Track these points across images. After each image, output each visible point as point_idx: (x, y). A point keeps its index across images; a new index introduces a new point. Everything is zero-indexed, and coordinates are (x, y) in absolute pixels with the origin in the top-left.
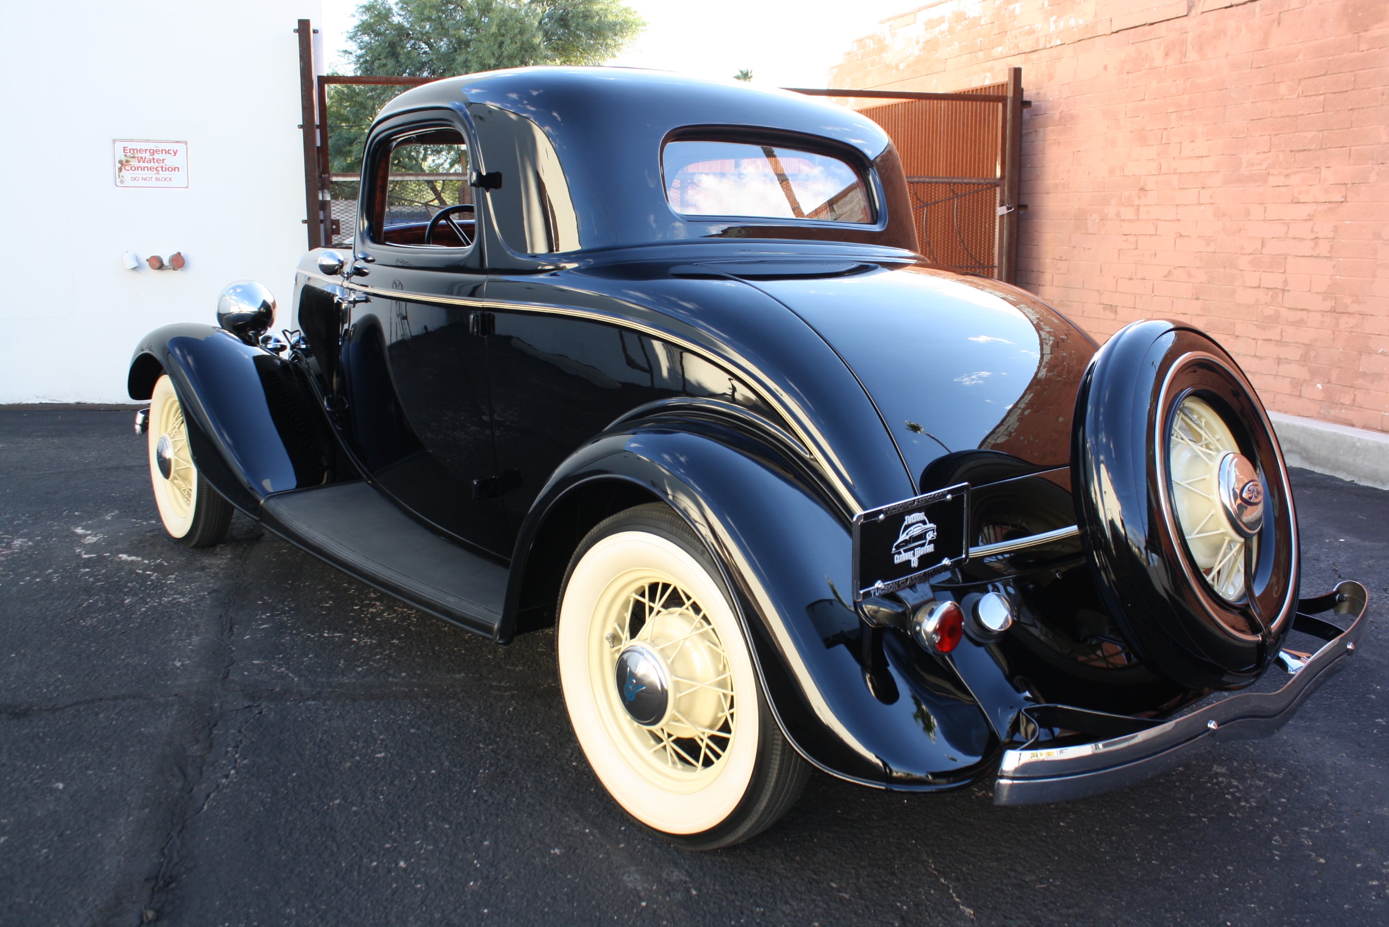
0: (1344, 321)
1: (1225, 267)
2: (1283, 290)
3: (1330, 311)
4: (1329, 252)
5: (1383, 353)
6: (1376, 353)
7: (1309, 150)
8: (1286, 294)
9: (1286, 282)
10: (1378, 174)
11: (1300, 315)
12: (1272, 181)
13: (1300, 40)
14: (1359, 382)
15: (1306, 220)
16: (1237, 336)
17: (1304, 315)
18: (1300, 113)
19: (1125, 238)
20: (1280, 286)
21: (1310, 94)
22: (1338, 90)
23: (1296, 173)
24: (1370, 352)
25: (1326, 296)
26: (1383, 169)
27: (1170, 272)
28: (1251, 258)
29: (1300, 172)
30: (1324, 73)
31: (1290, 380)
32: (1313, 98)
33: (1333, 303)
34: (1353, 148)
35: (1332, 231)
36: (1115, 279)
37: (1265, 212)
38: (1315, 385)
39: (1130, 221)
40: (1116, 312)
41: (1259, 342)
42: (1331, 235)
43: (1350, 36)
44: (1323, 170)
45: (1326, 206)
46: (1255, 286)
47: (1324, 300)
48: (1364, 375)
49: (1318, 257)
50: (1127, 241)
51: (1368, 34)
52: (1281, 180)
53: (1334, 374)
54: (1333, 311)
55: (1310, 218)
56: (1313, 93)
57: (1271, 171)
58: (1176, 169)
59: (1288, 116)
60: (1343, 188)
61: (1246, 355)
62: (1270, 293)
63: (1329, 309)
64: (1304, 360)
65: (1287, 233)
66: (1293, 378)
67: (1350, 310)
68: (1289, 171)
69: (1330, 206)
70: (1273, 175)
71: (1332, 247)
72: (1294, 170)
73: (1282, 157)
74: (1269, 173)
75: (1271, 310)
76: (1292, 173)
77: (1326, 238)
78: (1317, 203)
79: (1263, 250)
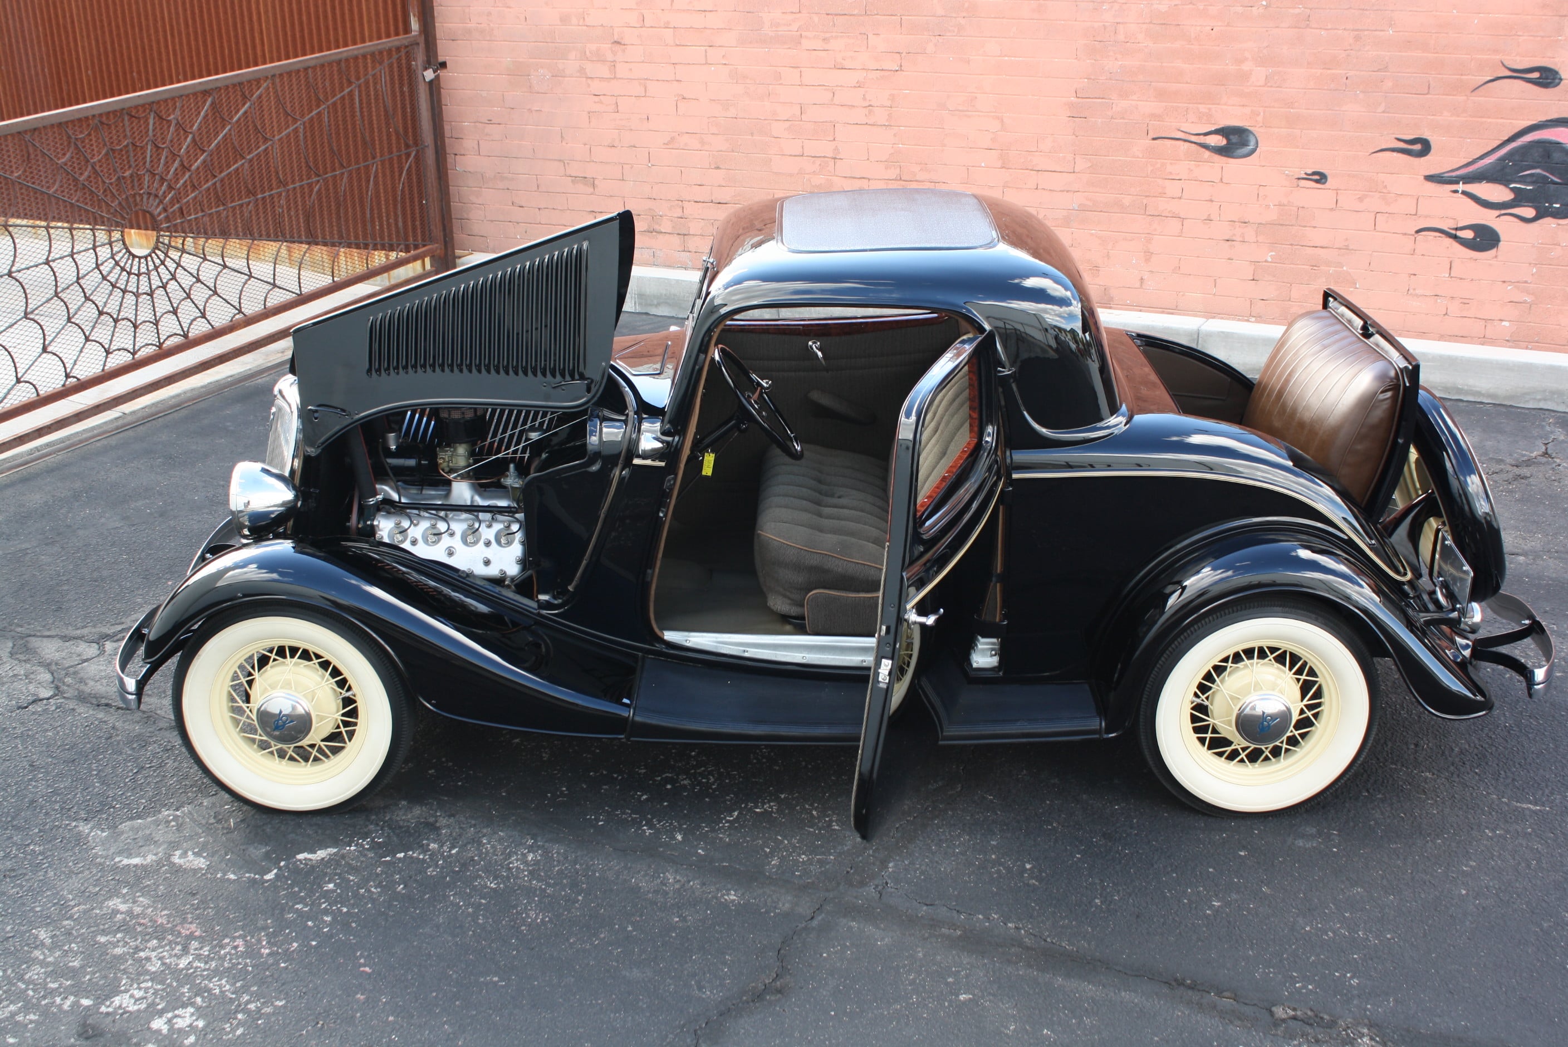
1: (752, 134)
2: (834, 158)
3: (895, 180)
4: (887, 120)
7: (851, 15)
8: (838, 162)
9: (836, 149)
10: (936, 46)
11: (857, 184)
12: (806, 44)
15: (855, 87)
19: (596, 99)
20: (831, 155)
23: (836, 37)
25: (888, 164)
26: (940, 41)
27: (673, 139)
28: (788, 124)
29: (842, 37)
33: (898, 171)
34: (904, 18)
35: (889, 99)
36: (588, 147)
37: (801, 76)
39: (602, 79)
40: (594, 186)
42: (888, 104)
44: (870, 36)
45: (877, 74)
46: (797, 154)
47: (886, 168)
49: (873, 125)
50: (601, 102)
52: (819, 44)
54: (900, 178)
55: (859, 85)
57: (804, 34)
58: (668, 23)
60: (898, 57)
62: (818, 161)
63: (894, 178)
65: (832, 100)
67: (918, 178)
68: (828, 35)
69: (882, 73)
70: (806, 37)
71: (890, 115)
72: (834, 34)
73: (816, 19)
74: (801, 36)
75: (821, 179)
76: (832, 37)
77: (883, 106)
78: (867, 69)
79: (804, 116)
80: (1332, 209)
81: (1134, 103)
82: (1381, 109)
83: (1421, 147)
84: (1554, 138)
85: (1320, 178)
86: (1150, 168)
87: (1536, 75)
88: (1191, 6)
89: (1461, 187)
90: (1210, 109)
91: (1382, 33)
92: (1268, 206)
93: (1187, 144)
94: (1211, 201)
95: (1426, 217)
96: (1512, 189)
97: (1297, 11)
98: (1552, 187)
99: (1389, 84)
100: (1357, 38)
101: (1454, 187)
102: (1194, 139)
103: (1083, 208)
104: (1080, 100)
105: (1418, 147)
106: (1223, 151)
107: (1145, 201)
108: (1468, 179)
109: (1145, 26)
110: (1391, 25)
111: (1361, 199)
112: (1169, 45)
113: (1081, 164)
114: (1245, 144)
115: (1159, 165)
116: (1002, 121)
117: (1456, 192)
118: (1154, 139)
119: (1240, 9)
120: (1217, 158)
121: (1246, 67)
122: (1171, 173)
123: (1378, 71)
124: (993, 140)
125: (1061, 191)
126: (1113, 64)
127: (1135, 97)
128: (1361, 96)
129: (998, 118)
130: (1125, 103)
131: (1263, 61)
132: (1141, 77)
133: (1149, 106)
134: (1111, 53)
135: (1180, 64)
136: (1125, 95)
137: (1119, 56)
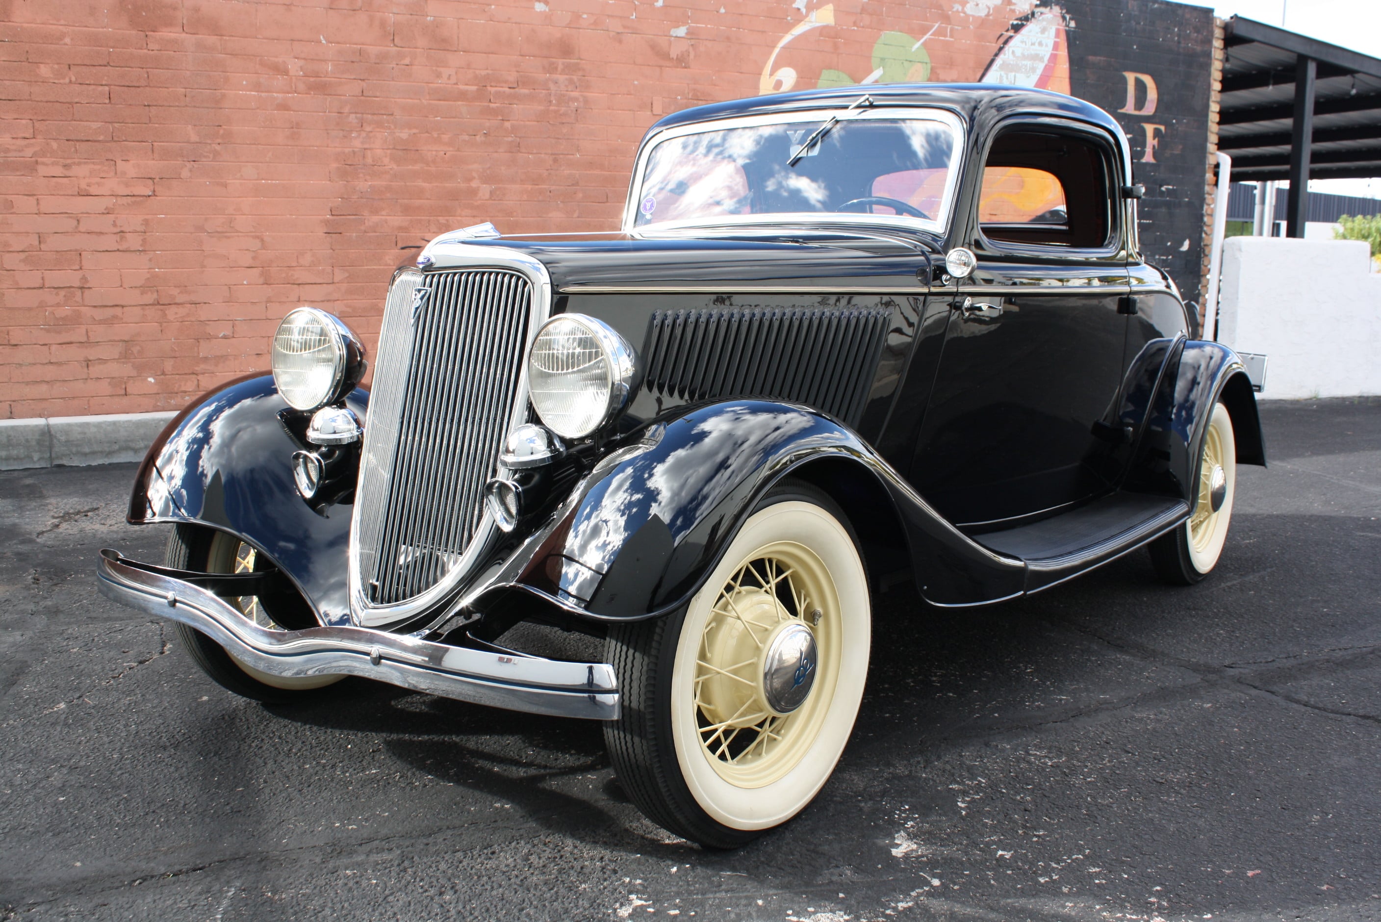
0: (172, 313)
2: (82, 288)
3: (152, 304)
4: (141, 245)
5: (225, 337)
6: (217, 338)
7: (96, 141)
8: (87, 293)
9: (84, 279)
10: (191, 171)
11: (110, 312)
12: (42, 170)
13: (62, 22)
14: (199, 368)
15: (103, 214)
16: (16, 345)
17: (118, 311)
18: (76, 100)
20: (77, 284)
21: (88, 82)
22: (127, 84)
23: (79, 164)
24: (209, 338)
25: (144, 289)
26: (196, 166)
28: (23, 256)
29: (85, 163)
30: (106, 63)
31: (109, 380)
32: (93, 87)
33: (155, 296)
34: (155, 144)
35: (142, 224)
37: (38, 204)
38: (146, 380)
41: (54, 348)
42: (142, 228)
43: (134, 32)
44: (119, 162)
45: (130, 199)
46: (37, 286)
47: (142, 294)
48: (206, 359)
49: (126, 251)
51: (158, 35)
52: (58, 171)
53: (169, 365)
54: (157, 303)
55: (109, 211)
56: (92, 82)
57: (40, 160)
59: (57, 102)
60: (149, 182)
61: (34, 364)
62: (62, 293)
63: (151, 302)
64: (125, 356)
65: (76, 227)
66: (113, 378)
67: (177, 301)
68: (69, 161)
69: (134, 199)
70: (43, 164)
71: (144, 241)
72: (76, 160)
73: (54, 145)
74: (37, 162)
75: (66, 311)
76: (74, 163)
77: (135, 232)
78: (117, 196)
79: (43, 246)
81: (383, 217)
82: (576, 215)
88: (427, 135)
90: (447, 221)
91: (571, 157)
97: (510, 139)
99: (580, 195)
100: (555, 161)
104: (335, 217)
109: (389, 152)
110: (578, 151)
112: (410, 167)
116: (262, 240)
118: (403, 248)
119: (466, 137)
121: (474, 184)
123: (573, 185)
124: (254, 258)
125: (323, 301)
126: (363, 185)
127: (384, 213)
128: (561, 205)
129: (257, 237)
130: (375, 218)
131: (487, 179)
132: (388, 195)
133: (397, 220)
134: (361, 175)
135: (420, 183)
136: (375, 211)
137: (368, 177)
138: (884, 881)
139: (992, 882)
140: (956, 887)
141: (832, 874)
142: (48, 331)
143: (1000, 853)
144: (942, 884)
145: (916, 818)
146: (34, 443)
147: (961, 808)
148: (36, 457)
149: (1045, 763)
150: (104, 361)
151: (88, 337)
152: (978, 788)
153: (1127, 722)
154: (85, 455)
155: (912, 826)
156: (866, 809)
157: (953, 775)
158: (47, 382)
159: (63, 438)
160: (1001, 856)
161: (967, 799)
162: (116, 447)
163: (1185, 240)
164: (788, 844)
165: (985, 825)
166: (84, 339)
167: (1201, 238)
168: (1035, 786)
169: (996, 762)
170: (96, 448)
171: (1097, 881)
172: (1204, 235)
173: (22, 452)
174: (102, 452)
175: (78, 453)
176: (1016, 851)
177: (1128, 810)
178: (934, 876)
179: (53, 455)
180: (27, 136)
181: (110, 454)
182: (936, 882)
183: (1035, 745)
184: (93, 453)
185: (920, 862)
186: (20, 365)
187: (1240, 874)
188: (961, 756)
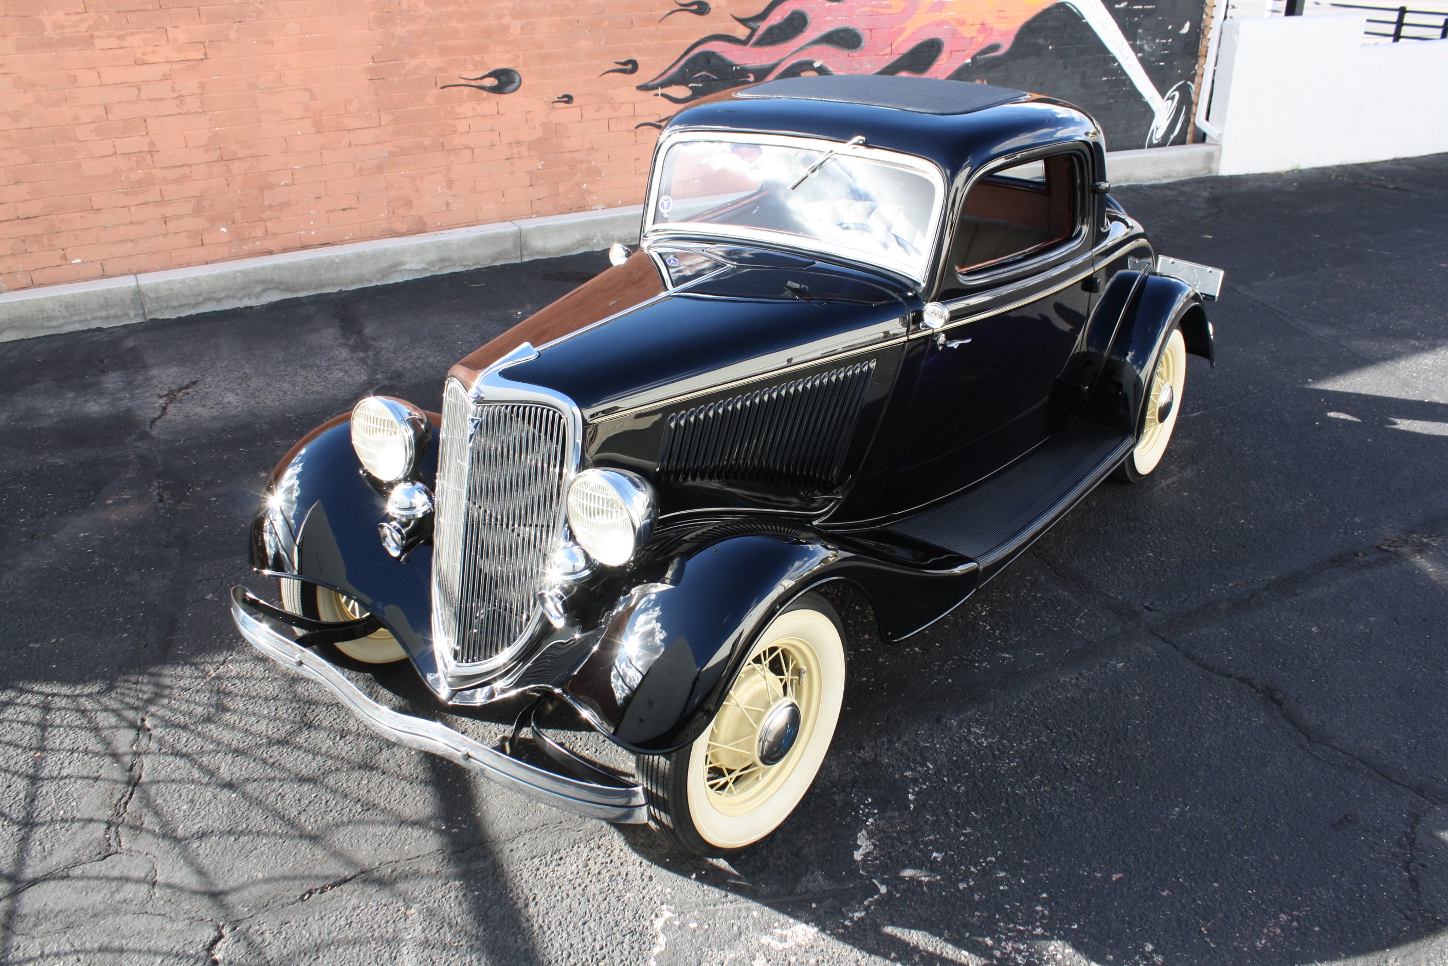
0: (236, 167)
1: (54, 142)
2: (150, 152)
3: (218, 161)
4: (200, 107)
5: (285, 185)
6: (279, 186)
7: (144, 11)
8: (156, 156)
9: (152, 143)
10: (238, 32)
11: (179, 172)
12: (99, 43)
14: (268, 214)
15: (161, 80)
16: (99, 210)
17: (186, 170)
20: (146, 148)
23: (132, 34)
24: (271, 186)
25: (207, 147)
26: (242, 26)
28: (93, 127)
29: (138, 33)
31: (185, 233)
33: (218, 153)
34: (201, 8)
35: (199, 87)
37: (99, 76)
38: (219, 230)
41: (133, 209)
42: (199, 91)
44: (169, 29)
45: (184, 64)
46: (108, 154)
47: (206, 152)
48: (271, 207)
49: (186, 114)
52: (112, 43)
53: (238, 215)
54: (221, 159)
55: (166, 78)
57: (95, 33)
60: (201, 46)
61: (118, 225)
62: (134, 158)
63: (215, 159)
64: (198, 210)
65: (138, 96)
66: (189, 231)
67: (239, 156)
68: (122, 33)
69: (188, 64)
70: (99, 37)
71: (202, 102)
72: (129, 31)
73: (106, 18)
74: (92, 35)
75: (140, 174)
76: (127, 34)
77: (193, 95)
78: (171, 62)
79: (109, 116)
80: (579, 122)
81: (422, 60)
82: (603, 42)
83: (631, 67)
84: (710, 49)
85: (568, 99)
86: (442, 112)
87: (695, 7)
89: (660, 91)
90: (482, 58)
92: (534, 128)
93: (468, 88)
94: (492, 130)
95: (640, 116)
96: (691, 88)
98: (713, 83)
99: (606, 23)
101: (655, 92)
102: (473, 83)
103: (392, 154)
104: (377, 64)
105: (630, 67)
106: (497, 90)
107: (441, 140)
108: (664, 85)
111: (598, 111)
112: (444, 9)
113: (386, 118)
114: (512, 81)
115: (449, 109)
116: (311, 92)
117: (657, 95)
118: (442, 88)
120: (492, 95)
121: (506, 21)
122: (459, 114)
124: (305, 110)
125: (372, 144)
126: (401, 30)
127: (422, 56)
128: (589, 34)
129: (306, 90)
130: (415, 62)
131: (518, 14)
132: (425, 39)
133: (435, 62)
134: (398, 22)
135: (454, 24)
136: (414, 55)
137: (405, 23)
138: (847, 890)
139: (925, 888)
140: (898, 895)
141: (808, 881)
142: (126, 194)
143: (935, 854)
144: (888, 891)
145: (875, 814)
146: (128, 302)
147: (910, 800)
148: (132, 314)
149: (981, 744)
150: (179, 217)
151: (162, 196)
152: (926, 777)
153: (1053, 688)
154: (174, 308)
155: (872, 824)
156: (839, 804)
157: (909, 759)
158: (132, 240)
159: (153, 296)
160: (935, 858)
161: (917, 789)
162: (201, 299)
163: (1185, 22)
164: (778, 847)
165: (926, 821)
166: (159, 198)
167: (1201, 19)
168: (970, 774)
169: (944, 743)
170: (183, 301)
171: (1001, 888)
172: (1204, 16)
173: (118, 311)
174: (188, 305)
175: (167, 308)
176: (946, 853)
177: (1037, 802)
178: (882, 883)
179: (146, 312)
180: (79, 11)
181: (196, 305)
182: (883, 889)
183: (977, 721)
184: (182, 306)
185: (874, 866)
186: (106, 227)
187: (1107, 878)
188: (917, 735)
